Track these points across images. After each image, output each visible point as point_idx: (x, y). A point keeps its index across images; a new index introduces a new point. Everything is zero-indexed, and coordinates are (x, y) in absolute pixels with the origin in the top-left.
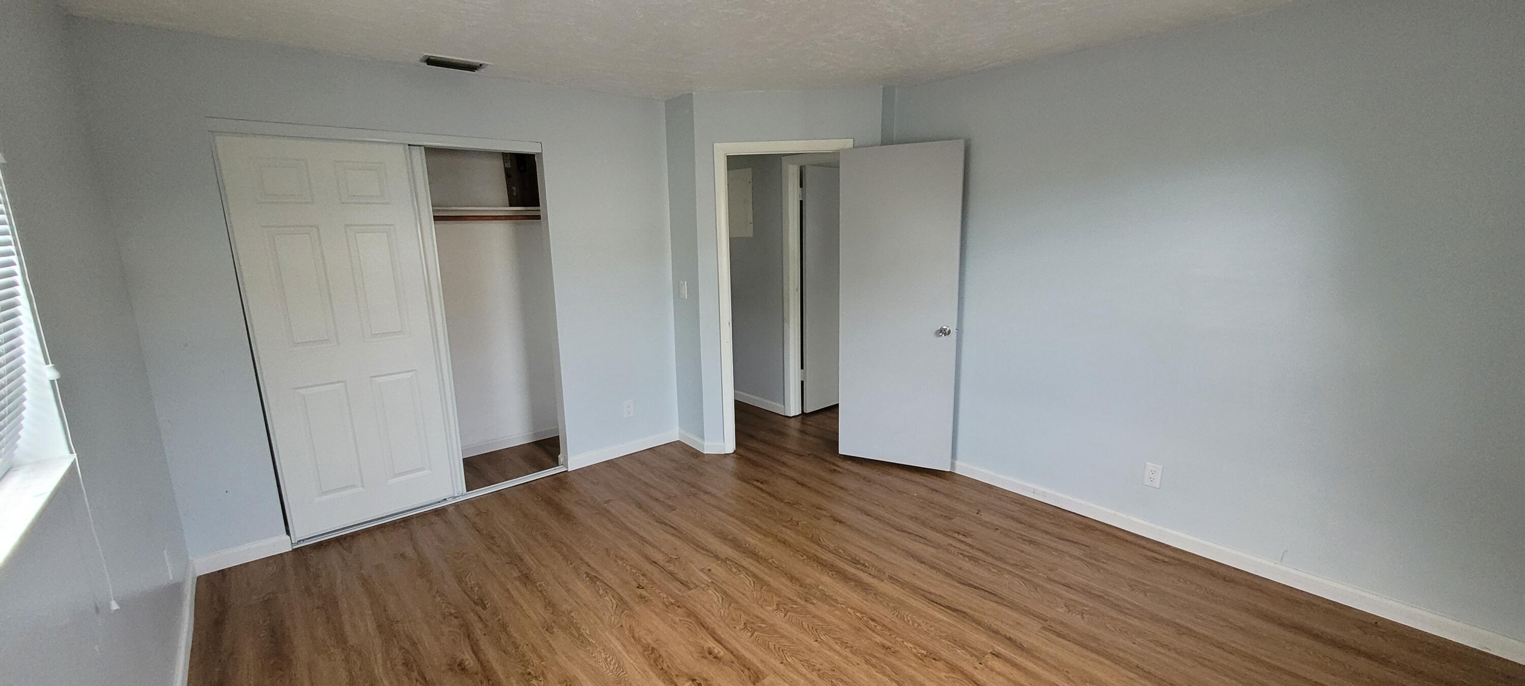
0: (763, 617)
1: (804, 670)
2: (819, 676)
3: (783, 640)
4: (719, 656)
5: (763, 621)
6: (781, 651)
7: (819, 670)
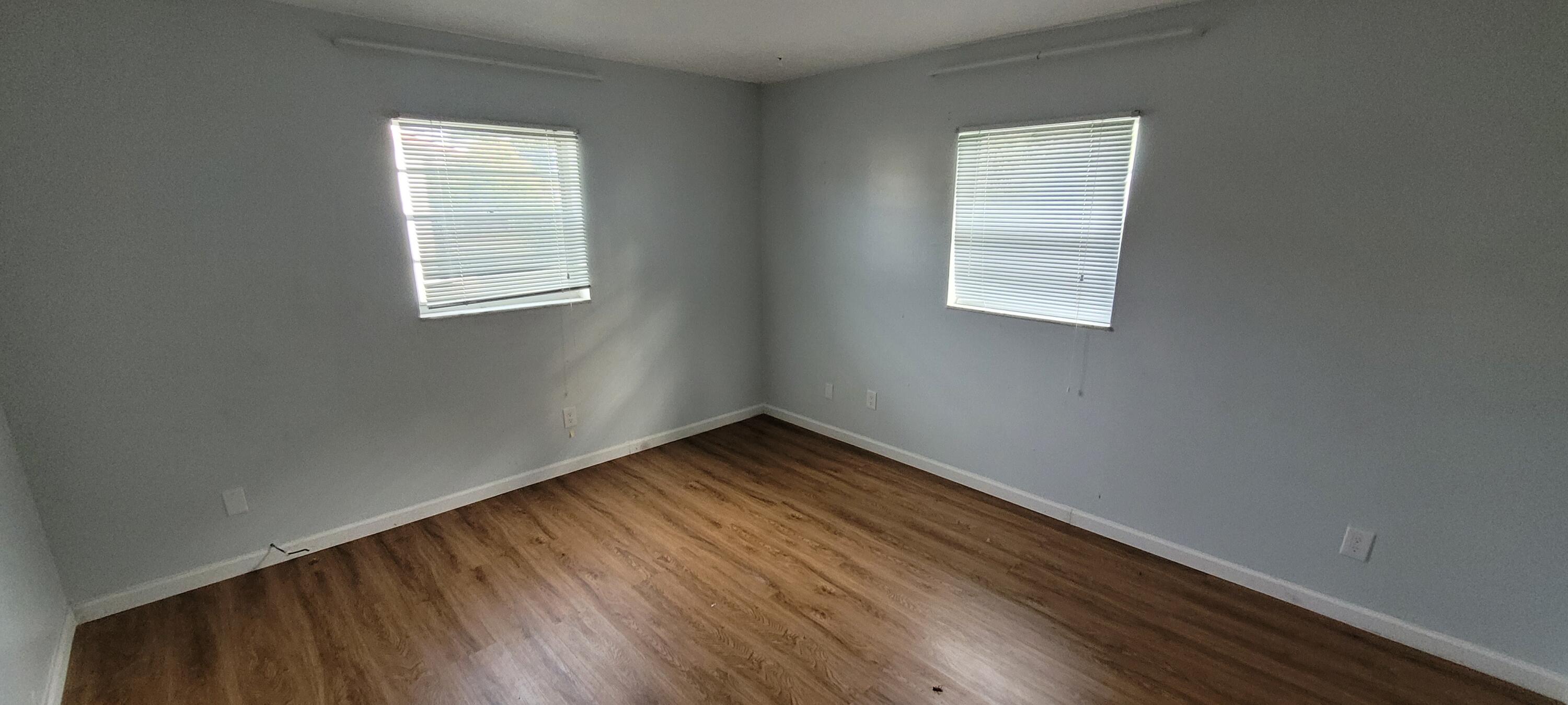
0: (776, 652)
1: (738, 602)
2: (725, 598)
3: (755, 627)
4: (814, 612)
5: (776, 647)
6: (757, 617)
7: (725, 603)
